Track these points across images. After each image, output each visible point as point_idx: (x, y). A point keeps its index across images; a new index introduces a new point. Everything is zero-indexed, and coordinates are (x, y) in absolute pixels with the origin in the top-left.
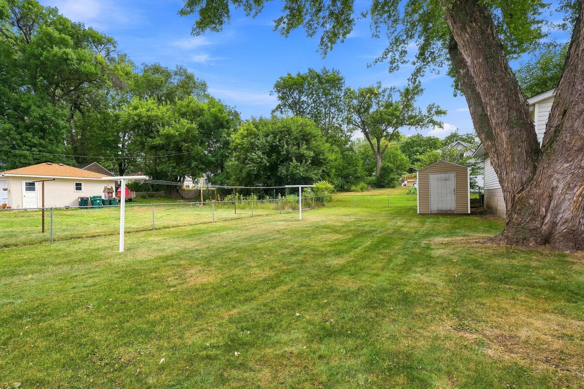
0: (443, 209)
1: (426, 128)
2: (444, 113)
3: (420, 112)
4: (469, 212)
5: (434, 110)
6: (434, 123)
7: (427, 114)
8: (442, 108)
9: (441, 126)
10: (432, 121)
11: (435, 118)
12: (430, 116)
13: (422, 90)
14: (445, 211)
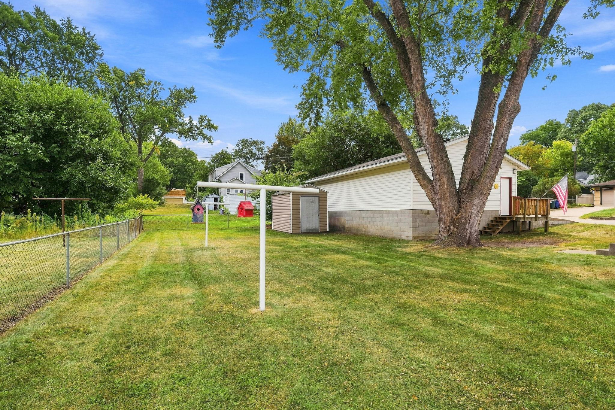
0: (311, 228)
1: (195, 140)
2: (216, 128)
3: (191, 121)
4: (328, 231)
5: (206, 122)
6: (205, 137)
7: (198, 125)
8: (214, 123)
9: (210, 142)
10: (201, 134)
11: (206, 131)
12: (201, 128)
13: (195, 98)
14: (312, 230)
